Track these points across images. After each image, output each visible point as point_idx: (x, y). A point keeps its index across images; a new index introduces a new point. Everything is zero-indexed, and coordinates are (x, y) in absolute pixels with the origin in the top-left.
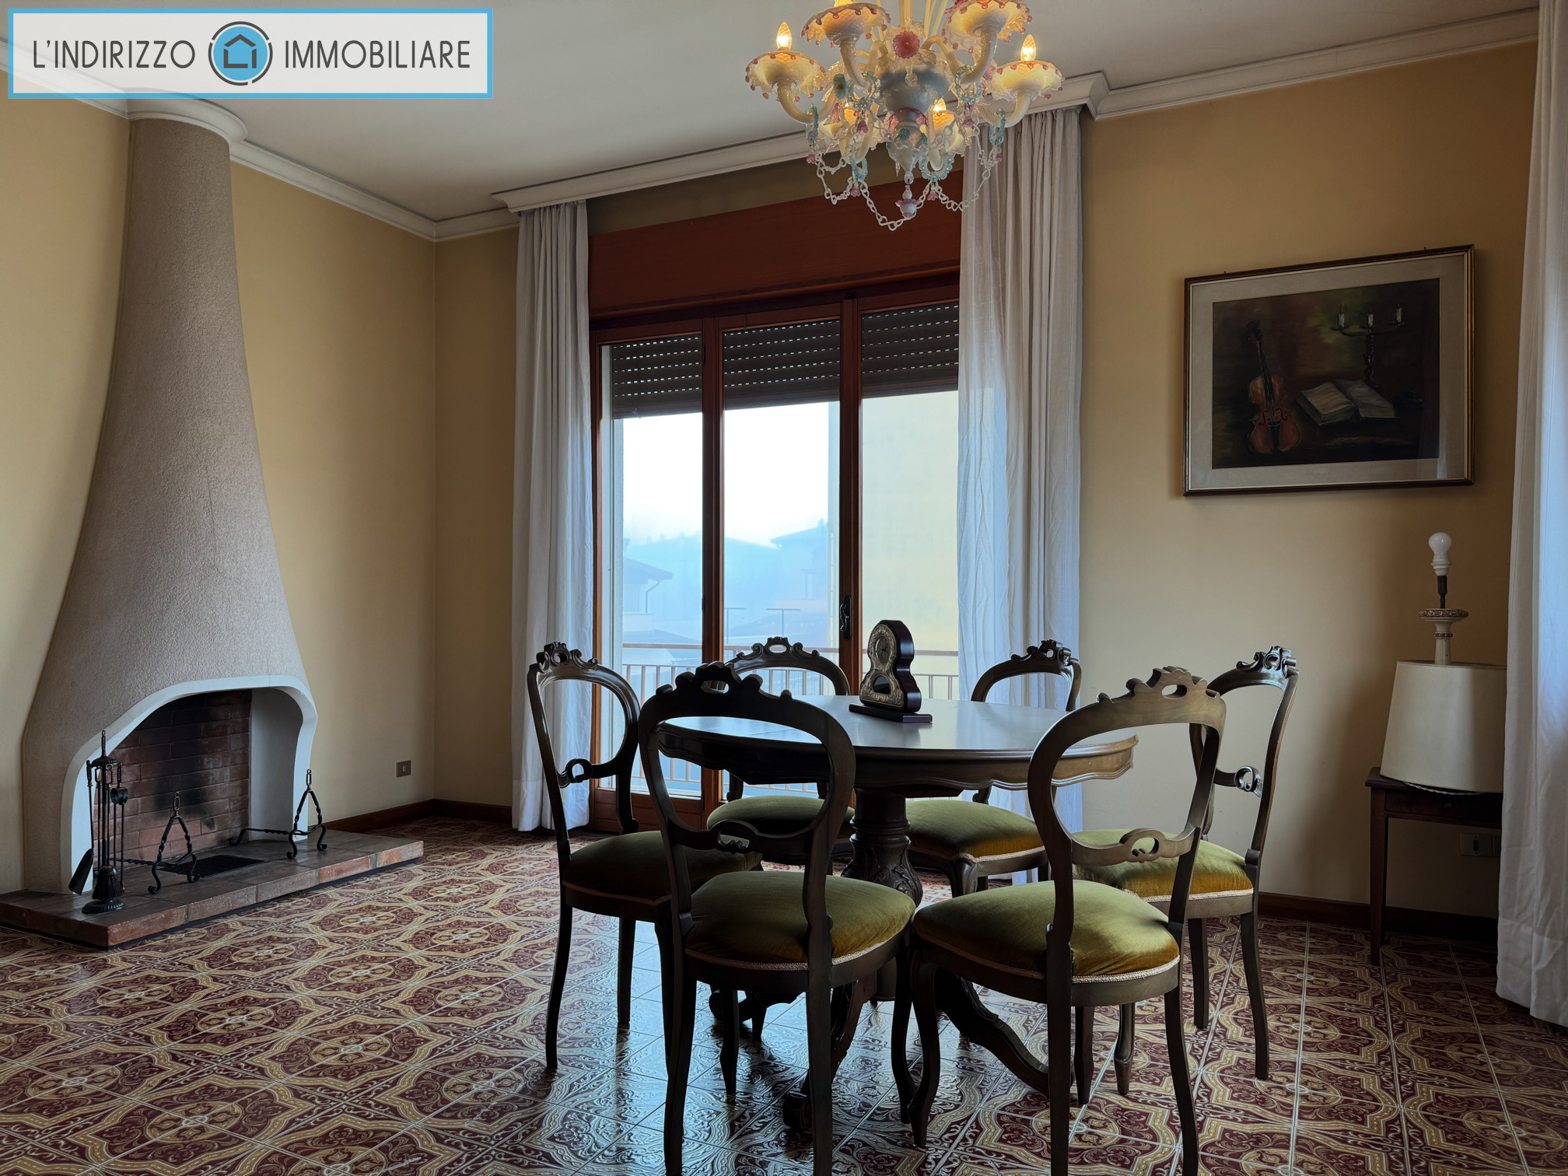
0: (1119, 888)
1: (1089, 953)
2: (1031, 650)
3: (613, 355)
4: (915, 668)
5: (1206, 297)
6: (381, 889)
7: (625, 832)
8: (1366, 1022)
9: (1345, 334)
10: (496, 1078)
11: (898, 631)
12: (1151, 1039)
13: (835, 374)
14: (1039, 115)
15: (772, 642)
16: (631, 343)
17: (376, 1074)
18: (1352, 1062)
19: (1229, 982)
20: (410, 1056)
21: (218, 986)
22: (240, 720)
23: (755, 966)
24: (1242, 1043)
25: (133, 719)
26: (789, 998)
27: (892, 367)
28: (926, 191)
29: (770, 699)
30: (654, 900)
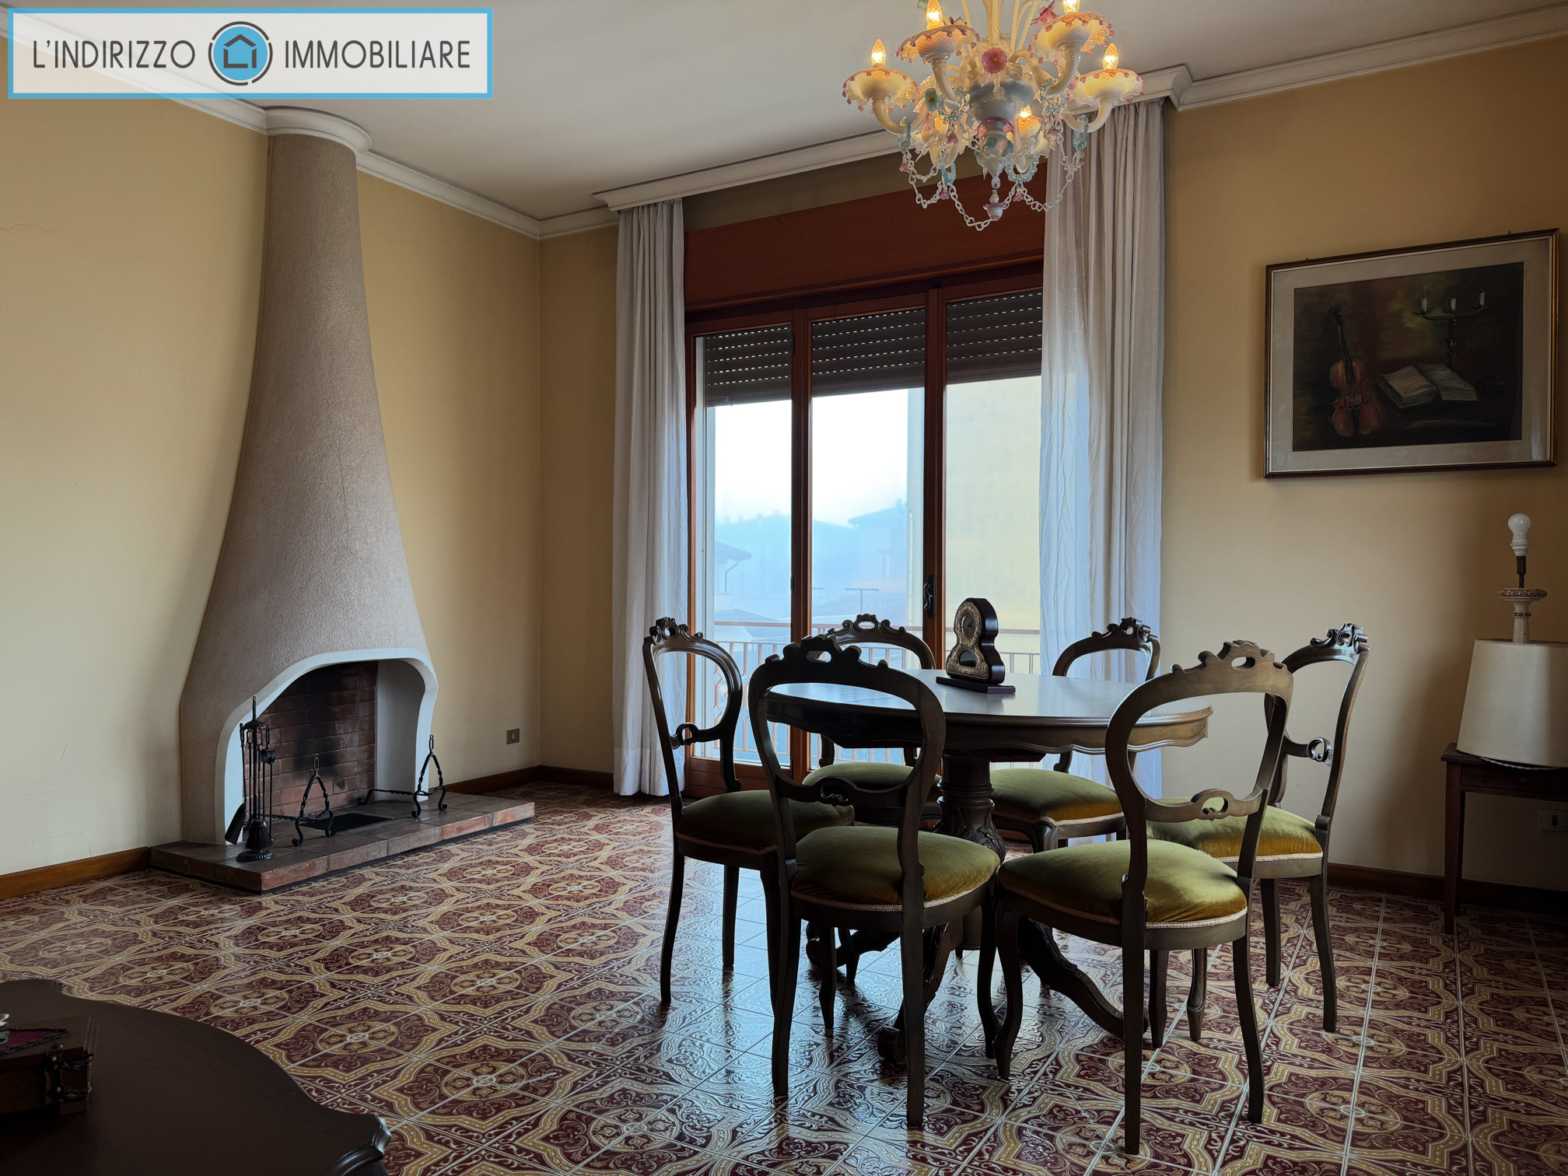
0: (1193, 847)
1: (1162, 901)
2: (1111, 627)
3: (706, 345)
4: (1000, 644)
5: (1287, 283)
6: (498, 846)
7: (729, 791)
8: (1435, 985)
9: (1427, 318)
10: (617, 1009)
11: (984, 609)
12: (1224, 994)
13: (919, 361)
14: (1123, 109)
15: (861, 618)
16: (723, 334)
17: (510, 1003)
18: (1419, 1019)
19: (1302, 946)
20: (538, 989)
21: (362, 927)
22: (367, 689)
23: (855, 907)
24: (1312, 1000)
25: (277, 687)
26: (880, 946)
27: (975, 354)
28: (1012, 193)
29: (868, 668)
30: (759, 850)
